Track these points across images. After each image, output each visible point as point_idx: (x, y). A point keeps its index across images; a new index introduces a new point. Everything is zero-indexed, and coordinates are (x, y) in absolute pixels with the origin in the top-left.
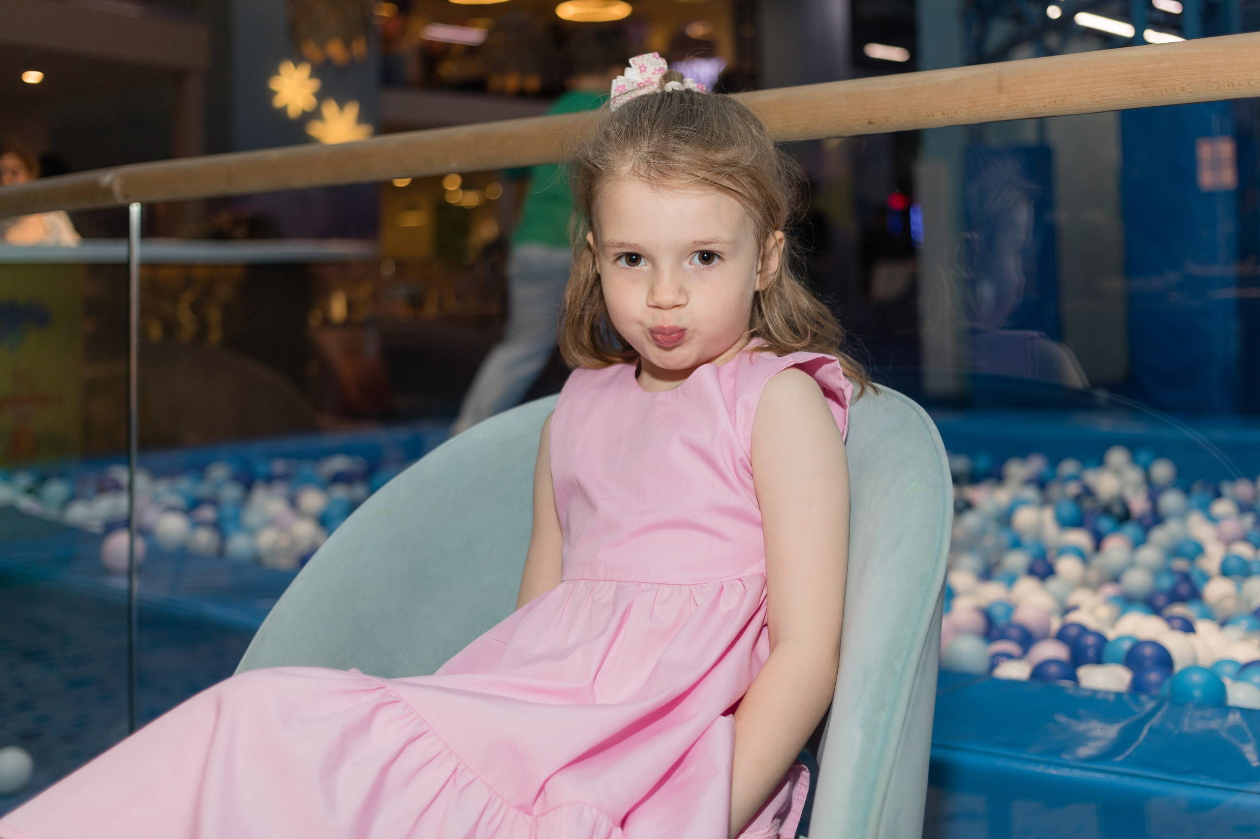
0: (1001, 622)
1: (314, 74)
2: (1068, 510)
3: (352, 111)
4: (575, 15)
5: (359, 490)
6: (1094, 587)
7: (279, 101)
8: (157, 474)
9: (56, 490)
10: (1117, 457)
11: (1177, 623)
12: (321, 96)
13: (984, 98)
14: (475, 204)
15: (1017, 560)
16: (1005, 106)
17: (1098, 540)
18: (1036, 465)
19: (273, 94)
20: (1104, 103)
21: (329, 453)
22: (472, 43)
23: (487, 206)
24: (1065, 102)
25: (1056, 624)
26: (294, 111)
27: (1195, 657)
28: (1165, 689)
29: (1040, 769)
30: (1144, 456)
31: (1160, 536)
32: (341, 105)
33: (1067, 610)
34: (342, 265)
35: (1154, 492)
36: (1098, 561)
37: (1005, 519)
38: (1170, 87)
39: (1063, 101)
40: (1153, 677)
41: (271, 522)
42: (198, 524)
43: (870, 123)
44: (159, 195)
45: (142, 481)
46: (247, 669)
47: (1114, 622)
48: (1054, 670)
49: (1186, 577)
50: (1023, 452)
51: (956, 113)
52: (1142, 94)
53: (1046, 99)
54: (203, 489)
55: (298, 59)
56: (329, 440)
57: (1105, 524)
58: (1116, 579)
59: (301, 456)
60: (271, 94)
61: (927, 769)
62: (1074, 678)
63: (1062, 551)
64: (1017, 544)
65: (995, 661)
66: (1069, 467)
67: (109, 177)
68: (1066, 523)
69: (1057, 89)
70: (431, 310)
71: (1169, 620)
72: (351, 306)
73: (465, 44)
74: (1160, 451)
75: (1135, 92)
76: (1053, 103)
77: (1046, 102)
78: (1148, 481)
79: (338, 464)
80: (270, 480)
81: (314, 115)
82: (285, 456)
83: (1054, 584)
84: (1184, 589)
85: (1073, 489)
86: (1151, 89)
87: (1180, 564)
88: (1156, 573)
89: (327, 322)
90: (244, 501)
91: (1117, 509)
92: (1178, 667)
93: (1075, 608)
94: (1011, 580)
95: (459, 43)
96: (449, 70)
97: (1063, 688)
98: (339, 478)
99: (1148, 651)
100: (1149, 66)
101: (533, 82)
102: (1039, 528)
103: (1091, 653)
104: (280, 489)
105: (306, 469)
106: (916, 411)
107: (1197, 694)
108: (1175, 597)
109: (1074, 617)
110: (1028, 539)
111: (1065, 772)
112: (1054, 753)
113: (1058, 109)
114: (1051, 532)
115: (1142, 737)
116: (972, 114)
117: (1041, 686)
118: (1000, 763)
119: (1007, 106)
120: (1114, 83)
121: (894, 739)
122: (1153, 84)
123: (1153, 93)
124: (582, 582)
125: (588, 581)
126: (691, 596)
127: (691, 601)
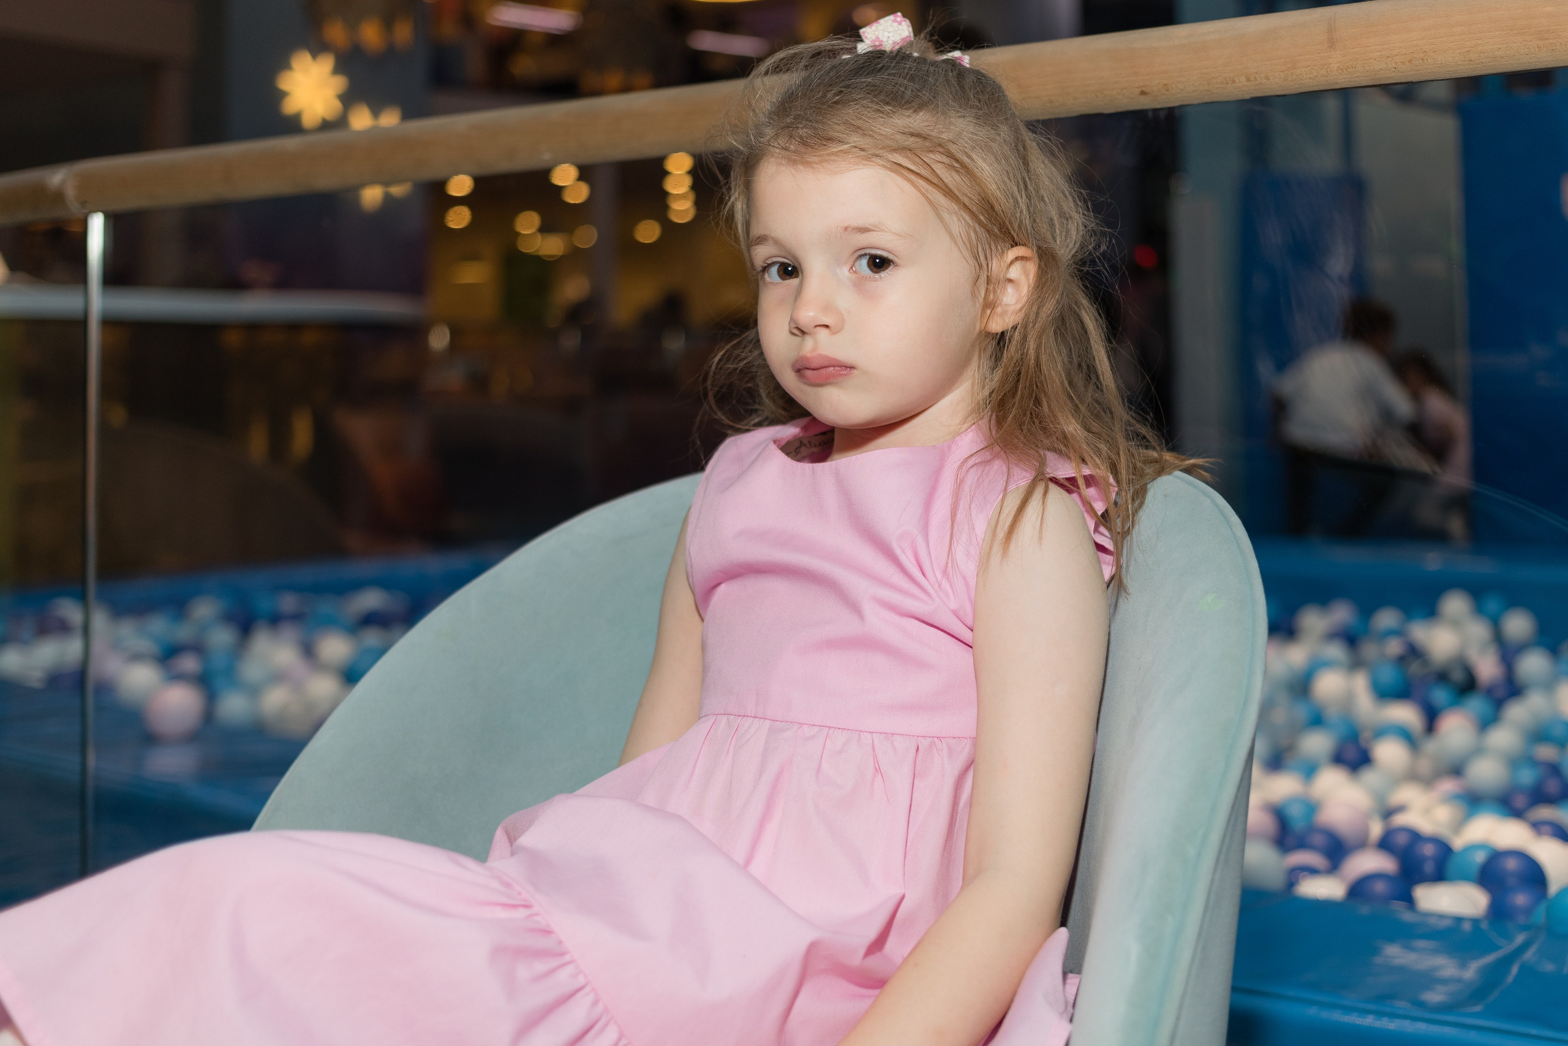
0: (1300, 826)
1: (339, 68)
2: (1388, 675)
3: (390, 120)
6: (1428, 781)
7: (290, 106)
8: (120, 610)
10: (1455, 604)
11: (1548, 829)
12: (348, 99)
13: (1308, 57)
14: (559, 254)
15: (1317, 743)
16: (1338, 67)
17: (1432, 717)
18: (1341, 614)
19: (282, 95)
21: (357, 586)
22: (557, 30)
23: (575, 257)
24: (1425, 61)
25: (1376, 830)
26: (310, 120)
28: (1540, 915)
29: (1369, 1021)
30: (1492, 605)
31: (1518, 712)
32: (376, 112)
33: (1388, 813)
35: (1508, 654)
36: (1431, 746)
37: (1301, 686)
39: (1423, 60)
40: (1521, 899)
41: (278, 677)
42: (177, 677)
43: (1143, 93)
44: (129, 202)
45: (100, 621)
47: (1459, 826)
48: (1380, 887)
49: (1554, 770)
50: (1323, 596)
51: (1267, 78)
52: (1537, 49)
53: (1397, 57)
54: (183, 633)
55: (318, 48)
56: (358, 568)
57: (1440, 695)
58: (1456, 770)
59: (319, 589)
60: (280, 96)
62: (1409, 900)
63: (1382, 731)
64: (1317, 721)
65: (1295, 874)
66: (1386, 619)
67: (58, 177)
68: (1385, 694)
69: (1414, 42)
70: (499, 392)
71: (1536, 825)
73: (545, 31)
74: (1515, 599)
75: (1527, 46)
76: (1407, 64)
77: (1397, 61)
78: (1498, 638)
79: (371, 600)
80: (275, 620)
82: (296, 589)
83: (1370, 777)
84: (1552, 787)
85: (1394, 647)
86: (1551, 41)
87: (1546, 752)
88: (1514, 762)
90: (240, 648)
91: (1458, 676)
92: (1553, 888)
93: (1400, 809)
94: (1310, 771)
95: (537, 30)
96: (524, 66)
97: (1393, 912)
98: (370, 619)
99: (1511, 864)
100: (1548, 9)
101: (643, 82)
102: (1349, 698)
103: (1429, 868)
104: (290, 633)
105: (325, 606)
108: (1540, 797)
109: (1401, 820)
110: (1332, 713)
112: (1383, 1000)
113: (1414, 72)
114: (1365, 705)
115: (1510, 979)
116: (1290, 79)
117: (1365, 910)
118: (1312, 1011)
119: (1341, 67)
120: (1497, 33)
121: (1186, 955)
122: (1553, 34)
123: (1554, 48)
124: (725, 718)
125: (733, 716)
126: (874, 750)
127: (875, 757)
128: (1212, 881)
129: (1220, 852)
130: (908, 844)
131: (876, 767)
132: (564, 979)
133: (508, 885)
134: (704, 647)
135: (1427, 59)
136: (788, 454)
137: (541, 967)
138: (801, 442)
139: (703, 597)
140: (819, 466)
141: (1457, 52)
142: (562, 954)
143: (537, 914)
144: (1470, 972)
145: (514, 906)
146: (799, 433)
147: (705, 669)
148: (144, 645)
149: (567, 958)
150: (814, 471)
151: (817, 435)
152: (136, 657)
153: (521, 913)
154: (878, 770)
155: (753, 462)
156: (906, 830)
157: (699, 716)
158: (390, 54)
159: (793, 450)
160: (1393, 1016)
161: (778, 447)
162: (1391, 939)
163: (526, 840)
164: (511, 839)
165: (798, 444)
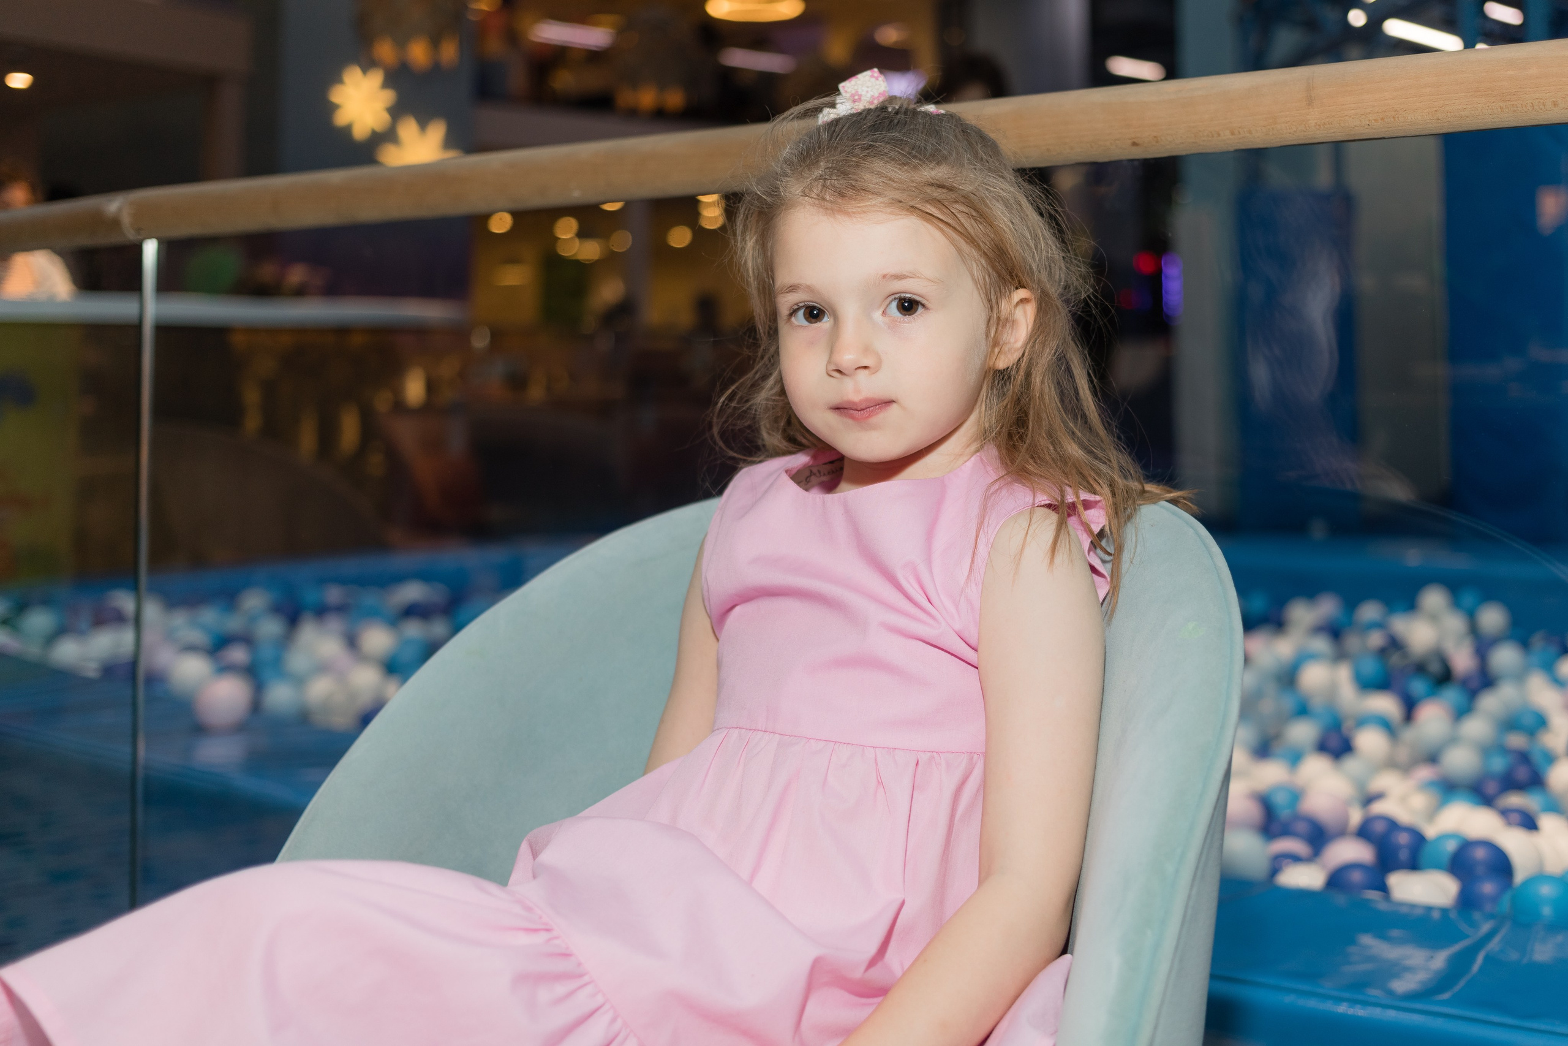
0: (1284, 813)
1: (388, 83)
2: (1370, 667)
3: (437, 132)
4: (730, 13)
5: (438, 628)
6: (1405, 768)
7: (341, 118)
8: (173, 602)
9: (39, 621)
10: (1434, 599)
11: (1515, 817)
12: (396, 112)
13: (1288, 113)
14: (596, 258)
15: (1303, 732)
16: (1316, 123)
17: (1410, 707)
18: (1327, 607)
19: (333, 108)
20: (1449, 122)
21: (399, 578)
22: (596, 47)
23: (610, 260)
24: (1397, 119)
25: (1356, 817)
26: (360, 132)
27: (1541, 863)
28: (1505, 904)
29: (1342, 1008)
30: (1468, 599)
31: (1491, 702)
32: (423, 125)
33: (1369, 799)
34: (420, 332)
35: (1483, 646)
36: (1409, 735)
37: (1288, 678)
38: (1538, 101)
39: (1394, 118)
40: (1488, 888)
41: (323, 668)
42: (225, 669)
43: (1134, 144)
44: (182, 230)
45: (152, 611)
46: (292, 858)
47: (1432, 814)
48: (1357, 877)
49: (1524, 757)
50: (1310, 590)
51: (1250, 132)
52: (1499, 110)
53: (1371, 115)
54: (234, 623)
55: (368, 64)
56: (400, 561)
57: (1418, 686)
58: (1432, 758)
59: (363, 582)
60: (331, 108)
61: (1204, 1008)
62: (1384, 888)
63: (1363, 721)
64: (1303, 711)
65: (1277, 863)
66: (1370, 611)
67: (115, 205)
68: (1368, 685)
69: (1386, 101)
70: (536, 393)
71: (1505, 813)
72: (431, 387)
73: (586, 48)
74: (1490, 592)
75: (1490, 107)
76: (1380, 121)
77: (1371, 118)
78: (1474, 630)
79: (412, 592)
80: (321, 612)
81: (386, 136)
82: (342, 581)
83: (1351, 764)
84: (1522, 774)
85: (1376, 639)
86: (1512, 103)
87: (1516, 741)
88: (1486, 751)
89: (399, 407)
90: (287, 639)
91: (1435, 667)
92: (1519, 877)
93: (1380, 795)
94: (1295, 758)
95: (579, 47)
96: (564, 80)
97: (1368, 901)
98: (412, 611)
99: (1480, 854)
100: (1510, 73)
101: (675, 99)
102: (1332, 689)
103: (1404, 855)
104: (335, 625)
105: (369, 598)
106: (1192, 528)
107: (1547, 911)
108: (1510, 784)
109: (1379, 808)
110: (1317, 704)
111: (1375, 1013)
112: (1358, 986)
113: (1386, 129)
114: (1348, 696)
115: (1476, 967)
116: (1271, 134)
117: (1340, 899)
118: (1289, 999)
119: (1319, 123)
120: (1463, 94)
121: (1164, 967)
122: (1515, 96)
123: (1515, 109)
124: (737, 731)
125: (744, 730)
126: (876, 764)
127: (877, 770)
128: (1189, 897)
129: (1197, 868)
130: (908, 853)
131: (878, 781)
132: (583, 1002)
133: (529, 909)
134: (719, 665)
135: (1398, 117)
136: (798, 483)
137: (561, 989)
138: (811, 471)
139: (719, 619)
140: (829, 497)
141: (1425, 111)
142: (581, 976)
143: (556, 938)
144: (1439, 960)
145: (536, 930)
146: (809, 462)
147: (720, 685)
148: (196, 636)
149: (586, 979)
150: (824, 502)
151: (825, 464)
152: (191, 648)
153: (542, 937)
154: (880, 782)
155: (766, 491)
156: (905, 839)
157: (713, 729)
158: (436, 70)
159: (803, 479)
160: (1365, 1004)
161: (789, 476)
162: (1366, 930)
163: (547, 856)
164: (535, 854)
165: (808, 473)
